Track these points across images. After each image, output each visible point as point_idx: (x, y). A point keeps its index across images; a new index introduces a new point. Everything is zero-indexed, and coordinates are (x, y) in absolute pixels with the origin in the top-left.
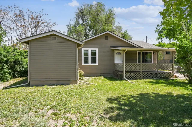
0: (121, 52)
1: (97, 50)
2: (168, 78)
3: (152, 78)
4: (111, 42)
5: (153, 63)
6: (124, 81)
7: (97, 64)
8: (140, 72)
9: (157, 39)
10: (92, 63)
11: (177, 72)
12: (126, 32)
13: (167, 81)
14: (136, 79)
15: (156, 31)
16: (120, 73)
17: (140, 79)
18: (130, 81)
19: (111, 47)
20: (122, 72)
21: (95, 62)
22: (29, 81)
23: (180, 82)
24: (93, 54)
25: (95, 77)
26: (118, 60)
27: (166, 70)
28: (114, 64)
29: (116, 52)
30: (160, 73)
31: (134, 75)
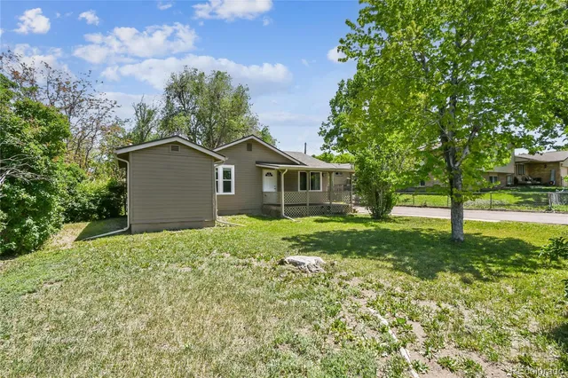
0: (272, 172)
1: (232, 168)
2: (345, 213)
3: (323, 214)
4: (256, 154)
5: (321, 190)
6: (285, 220)
7: (233, 193)
8: (305, 205)
9: (322, 149)
10: (225, 191)
11: (355, 205)
12: (265, 129)
13: (344, 217)
14: (302, 216)
15: (320, 134)
16: (274, 208)
17: (306, 216)
18: (294, 220)
19: (257, 163)
20: (280, 205)
21: (229, 190)
22: (130, 225)
23: (361, 218)
24: (227, 174)
25: (234, 217)
26: (268, 186)
27: (338, 201)
28: (262, 192)
29: (265, 172)
30: (334, 206)
31: (298, 210)
